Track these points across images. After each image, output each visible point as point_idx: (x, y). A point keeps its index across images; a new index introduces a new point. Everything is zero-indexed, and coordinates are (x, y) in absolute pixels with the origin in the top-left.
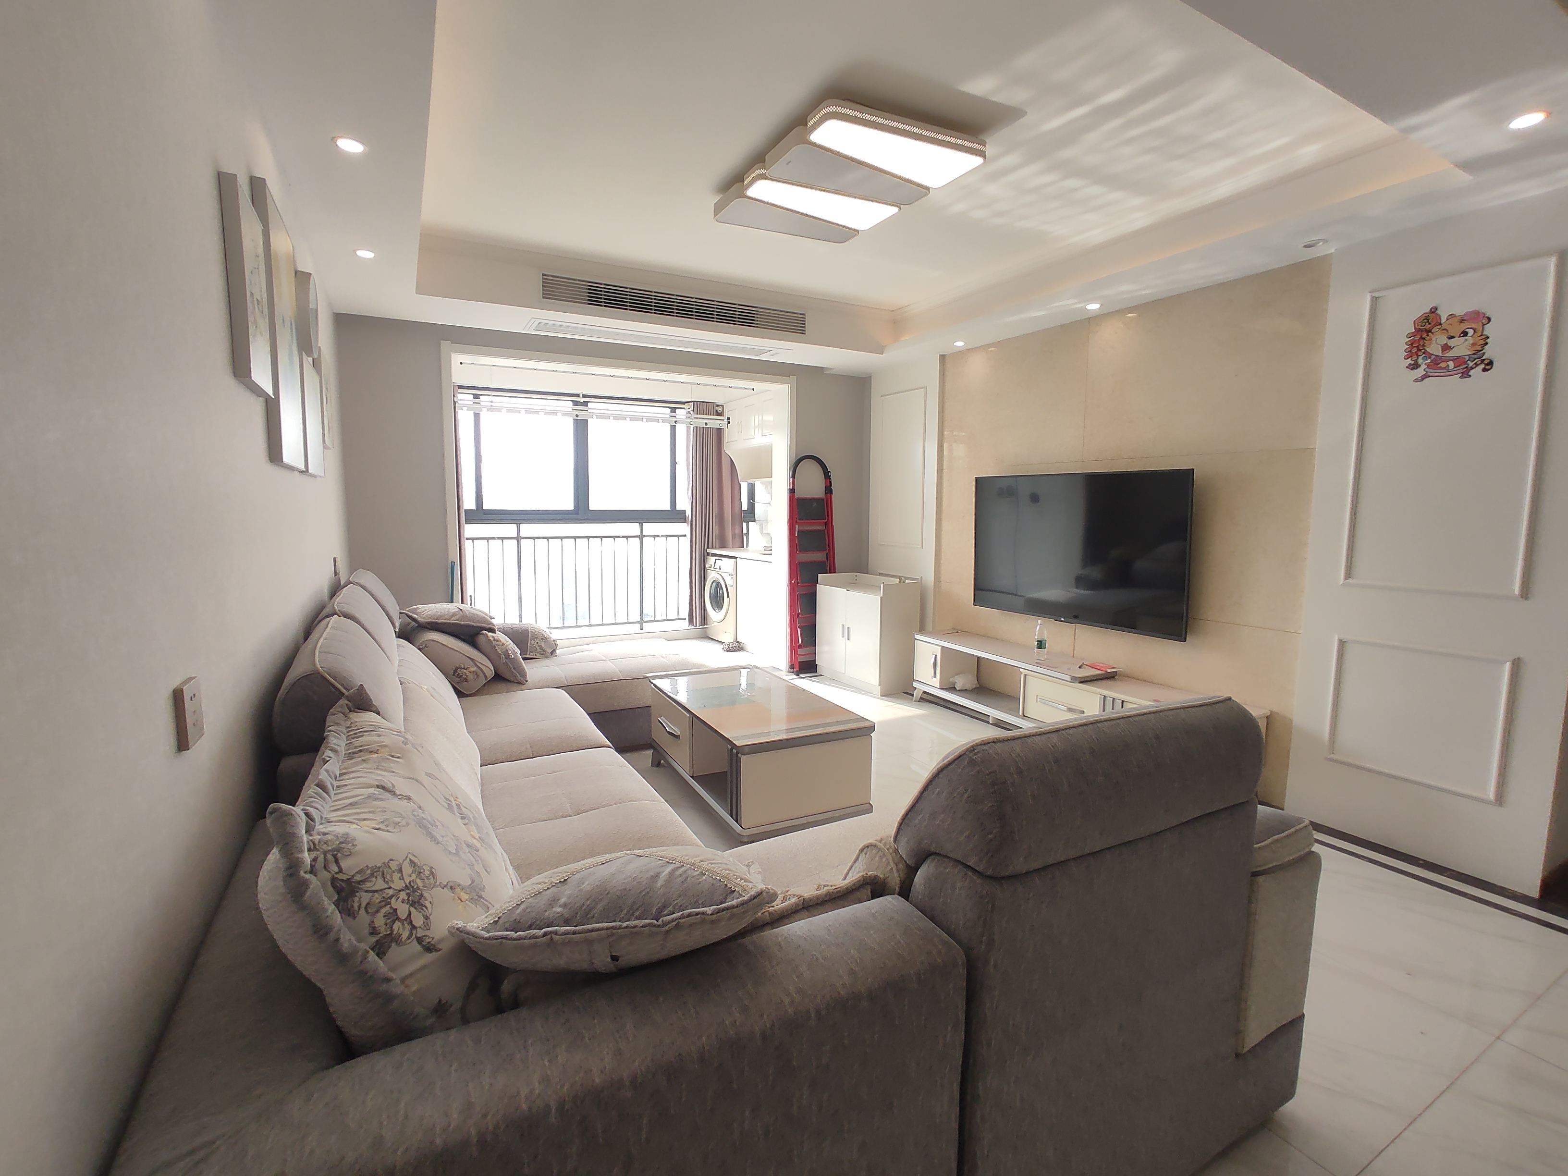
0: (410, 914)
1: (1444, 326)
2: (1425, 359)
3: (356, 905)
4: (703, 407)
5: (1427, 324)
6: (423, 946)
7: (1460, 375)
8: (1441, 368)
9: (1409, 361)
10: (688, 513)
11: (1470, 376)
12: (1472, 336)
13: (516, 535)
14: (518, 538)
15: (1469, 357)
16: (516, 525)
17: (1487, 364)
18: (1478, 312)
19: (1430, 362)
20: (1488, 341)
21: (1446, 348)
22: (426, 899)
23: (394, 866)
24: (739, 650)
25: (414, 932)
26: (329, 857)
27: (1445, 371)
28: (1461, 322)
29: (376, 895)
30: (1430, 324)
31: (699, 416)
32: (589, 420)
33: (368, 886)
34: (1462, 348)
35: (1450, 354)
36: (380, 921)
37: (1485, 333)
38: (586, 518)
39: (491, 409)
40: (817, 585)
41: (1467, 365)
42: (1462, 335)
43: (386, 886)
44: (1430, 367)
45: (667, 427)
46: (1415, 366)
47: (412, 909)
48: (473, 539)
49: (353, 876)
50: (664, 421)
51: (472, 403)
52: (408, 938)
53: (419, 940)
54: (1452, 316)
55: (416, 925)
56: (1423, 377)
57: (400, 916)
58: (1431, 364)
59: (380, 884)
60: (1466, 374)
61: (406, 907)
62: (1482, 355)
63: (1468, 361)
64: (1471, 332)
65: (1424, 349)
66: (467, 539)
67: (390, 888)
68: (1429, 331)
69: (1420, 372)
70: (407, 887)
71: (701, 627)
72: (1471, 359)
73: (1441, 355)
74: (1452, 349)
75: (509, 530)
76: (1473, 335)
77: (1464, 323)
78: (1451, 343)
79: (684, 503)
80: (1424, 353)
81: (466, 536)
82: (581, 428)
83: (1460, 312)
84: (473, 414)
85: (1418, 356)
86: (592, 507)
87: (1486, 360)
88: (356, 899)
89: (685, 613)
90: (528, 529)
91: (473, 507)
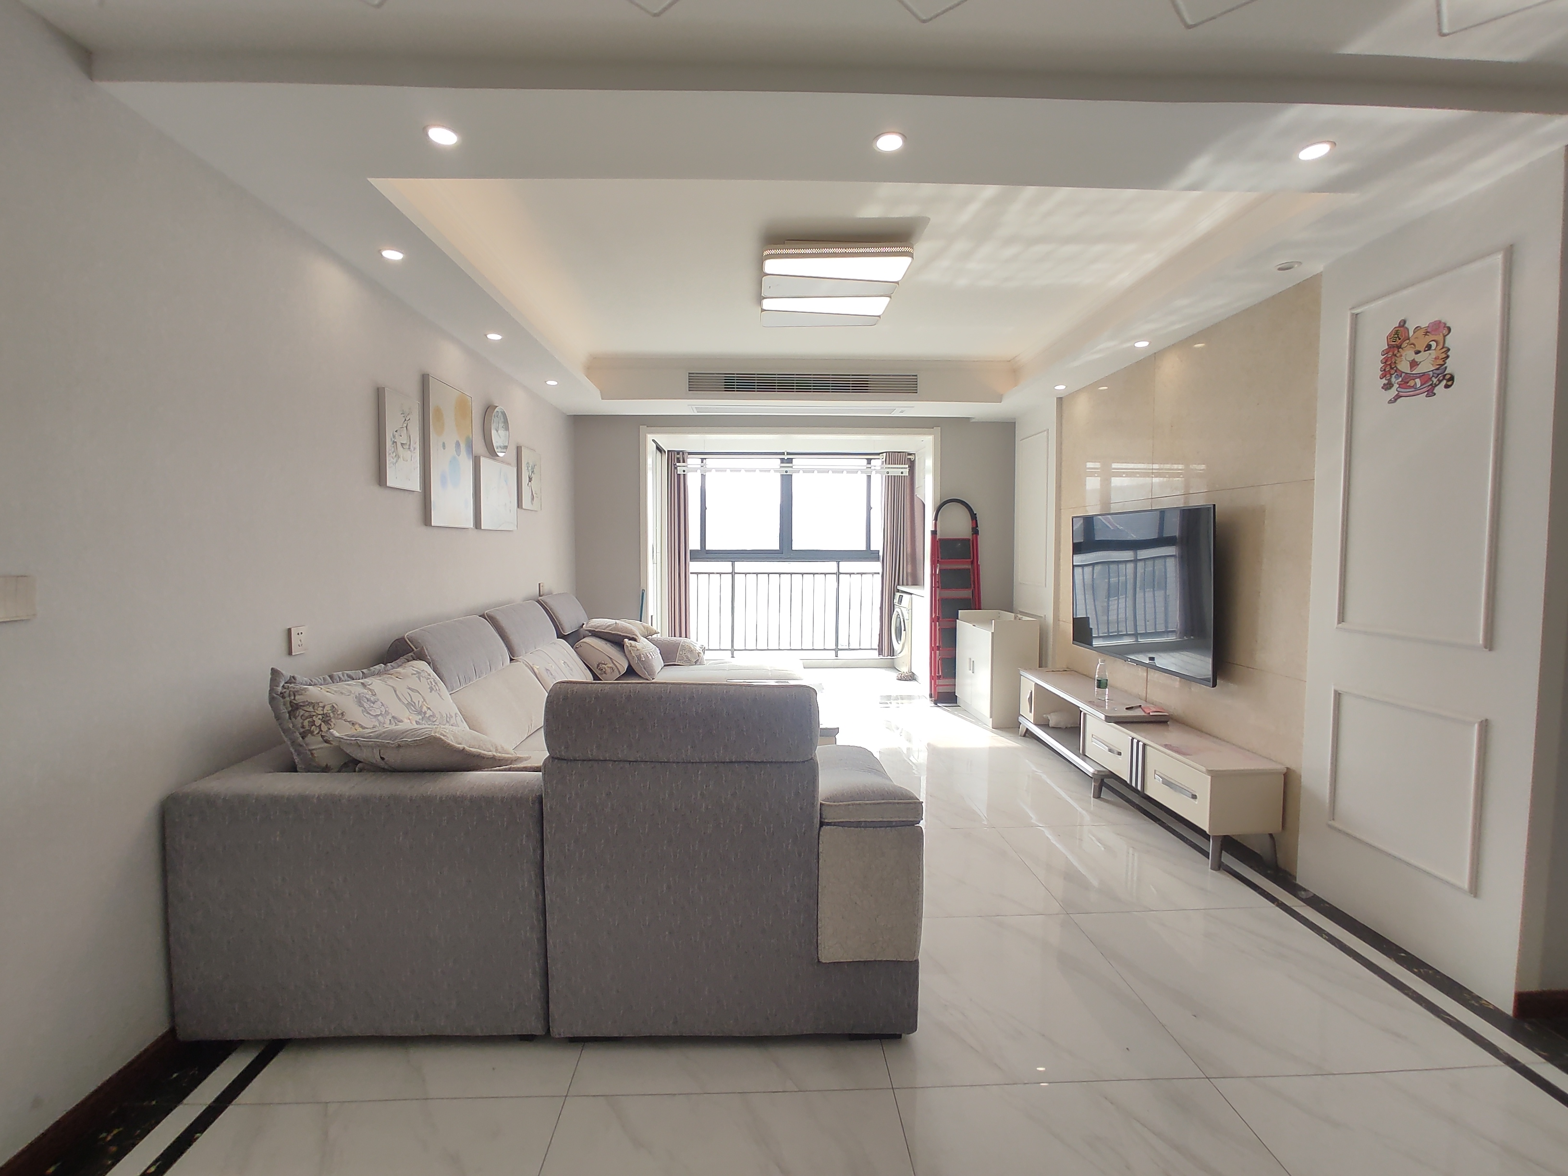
0: (321, 724)
1: (1412, 341)
2: (1397, 378)
3: (298, 713)
4: (893, 457)
5: (1398, 339)
6: (324, 740)
7: (1426, 393)
8: (1410, 387)
9: (1384, 381)
10: (881, 554)
11: (1435, 394)
12: (1435, 350)
13: (731, 571)
14: (733, 574)
15: (1433, 373)
16: (731, 563)
17: (1448, 380)
18: (1440, 322)
19: (1401, 381)
20: (1449, 353)
21: (1414, 364)
22: (332, 722)
23: (321, 705)
24: (910, 680)
25: (321, 732)
26: (291, 693)
27: (1413, 390)
28: (1426, 335)
29: (307, 713)
30: (1400, 339)
31: (890, 466)
32: (794, 475)
33: (305, 708)
34: (1427, 363)
35: (1418, 370)
36: (306, 723)
37: (1446, 345)
38: (789, 557)
40: (957, 620)
41: (1431, 382)
42: (1426, 349)
43: (313, 710)
44: (1401, 386)
45: (865, 477)
46: (1388, 386)
47: (323, 723)
48: (697, 573)
49: (299, 703)
50: (862, 473)
52: (317, 734)
53: (322, 737)
54: (1417, 328)
55: (322, 729)
56: (1396, 398)
57: (316, 724)
58: (1403, 383)
59: (311, 709)
60: (1431, 393)
61: (320, 721)
62: (1444, 370)
63: (1432, 377)
64: (1434, 344)
65: (1395, 367)
66: (691, 573)
67: (315, 712)
68: (1399, 347)
69: (1393, 392)
70: (323, 714)
71: (889, 657)
72: (1434, 375)
73: (1409, 372)
74: (1418, 365)
75: (726, 566)
76: (1436, 347)
77: (1428, 335)
78: (1418, 358)
79: (877, 544)
80: (1396, 371)
81: (690, 571)
82: (787, 481)
83: (1424, 324)
85: (1391, 375)
86: (795, 547)
87: (1447, 375)
88: (298, 712)
89: (875, 645)
90: (740, 566)
91: (698, 548)
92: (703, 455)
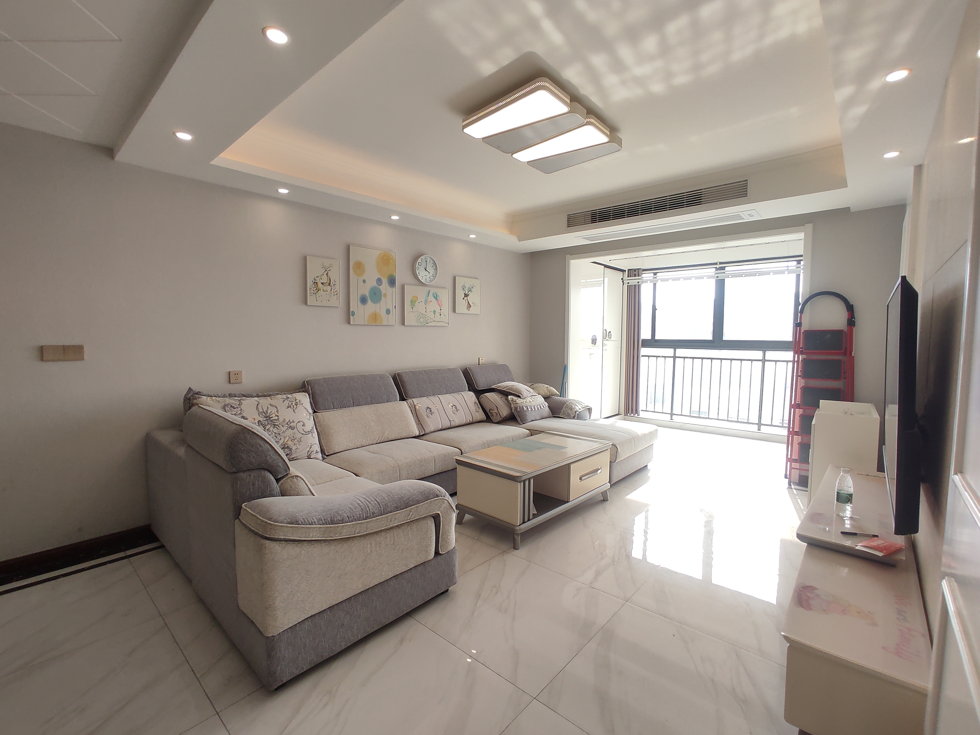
13: (672, 355)
14: (674, 357)
16: (673, 349)
32: (726, 280)
38: (720, 346)
39: (662, 280)
48: (647, 357)
51: (652, 278)
66: (643, 356)
82: (720, 286)
84: (653, 284)
86: (726, 338)
91: (649, 337)
92: (655, 271)
